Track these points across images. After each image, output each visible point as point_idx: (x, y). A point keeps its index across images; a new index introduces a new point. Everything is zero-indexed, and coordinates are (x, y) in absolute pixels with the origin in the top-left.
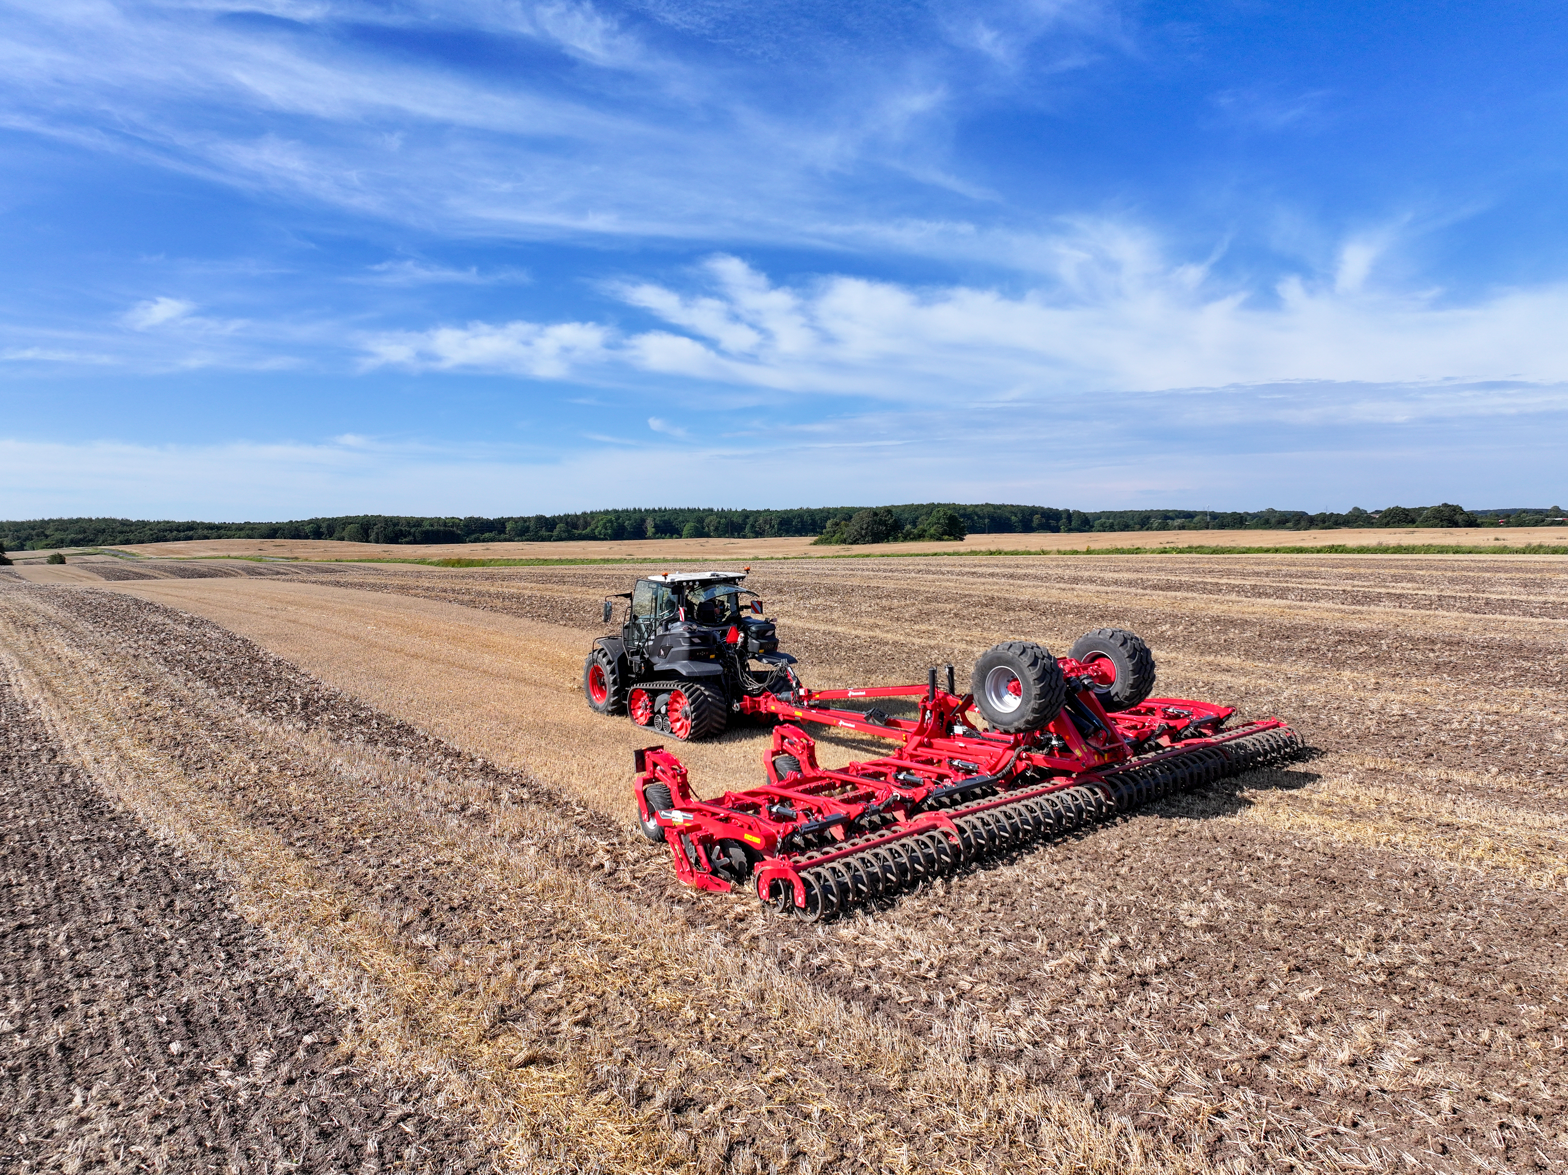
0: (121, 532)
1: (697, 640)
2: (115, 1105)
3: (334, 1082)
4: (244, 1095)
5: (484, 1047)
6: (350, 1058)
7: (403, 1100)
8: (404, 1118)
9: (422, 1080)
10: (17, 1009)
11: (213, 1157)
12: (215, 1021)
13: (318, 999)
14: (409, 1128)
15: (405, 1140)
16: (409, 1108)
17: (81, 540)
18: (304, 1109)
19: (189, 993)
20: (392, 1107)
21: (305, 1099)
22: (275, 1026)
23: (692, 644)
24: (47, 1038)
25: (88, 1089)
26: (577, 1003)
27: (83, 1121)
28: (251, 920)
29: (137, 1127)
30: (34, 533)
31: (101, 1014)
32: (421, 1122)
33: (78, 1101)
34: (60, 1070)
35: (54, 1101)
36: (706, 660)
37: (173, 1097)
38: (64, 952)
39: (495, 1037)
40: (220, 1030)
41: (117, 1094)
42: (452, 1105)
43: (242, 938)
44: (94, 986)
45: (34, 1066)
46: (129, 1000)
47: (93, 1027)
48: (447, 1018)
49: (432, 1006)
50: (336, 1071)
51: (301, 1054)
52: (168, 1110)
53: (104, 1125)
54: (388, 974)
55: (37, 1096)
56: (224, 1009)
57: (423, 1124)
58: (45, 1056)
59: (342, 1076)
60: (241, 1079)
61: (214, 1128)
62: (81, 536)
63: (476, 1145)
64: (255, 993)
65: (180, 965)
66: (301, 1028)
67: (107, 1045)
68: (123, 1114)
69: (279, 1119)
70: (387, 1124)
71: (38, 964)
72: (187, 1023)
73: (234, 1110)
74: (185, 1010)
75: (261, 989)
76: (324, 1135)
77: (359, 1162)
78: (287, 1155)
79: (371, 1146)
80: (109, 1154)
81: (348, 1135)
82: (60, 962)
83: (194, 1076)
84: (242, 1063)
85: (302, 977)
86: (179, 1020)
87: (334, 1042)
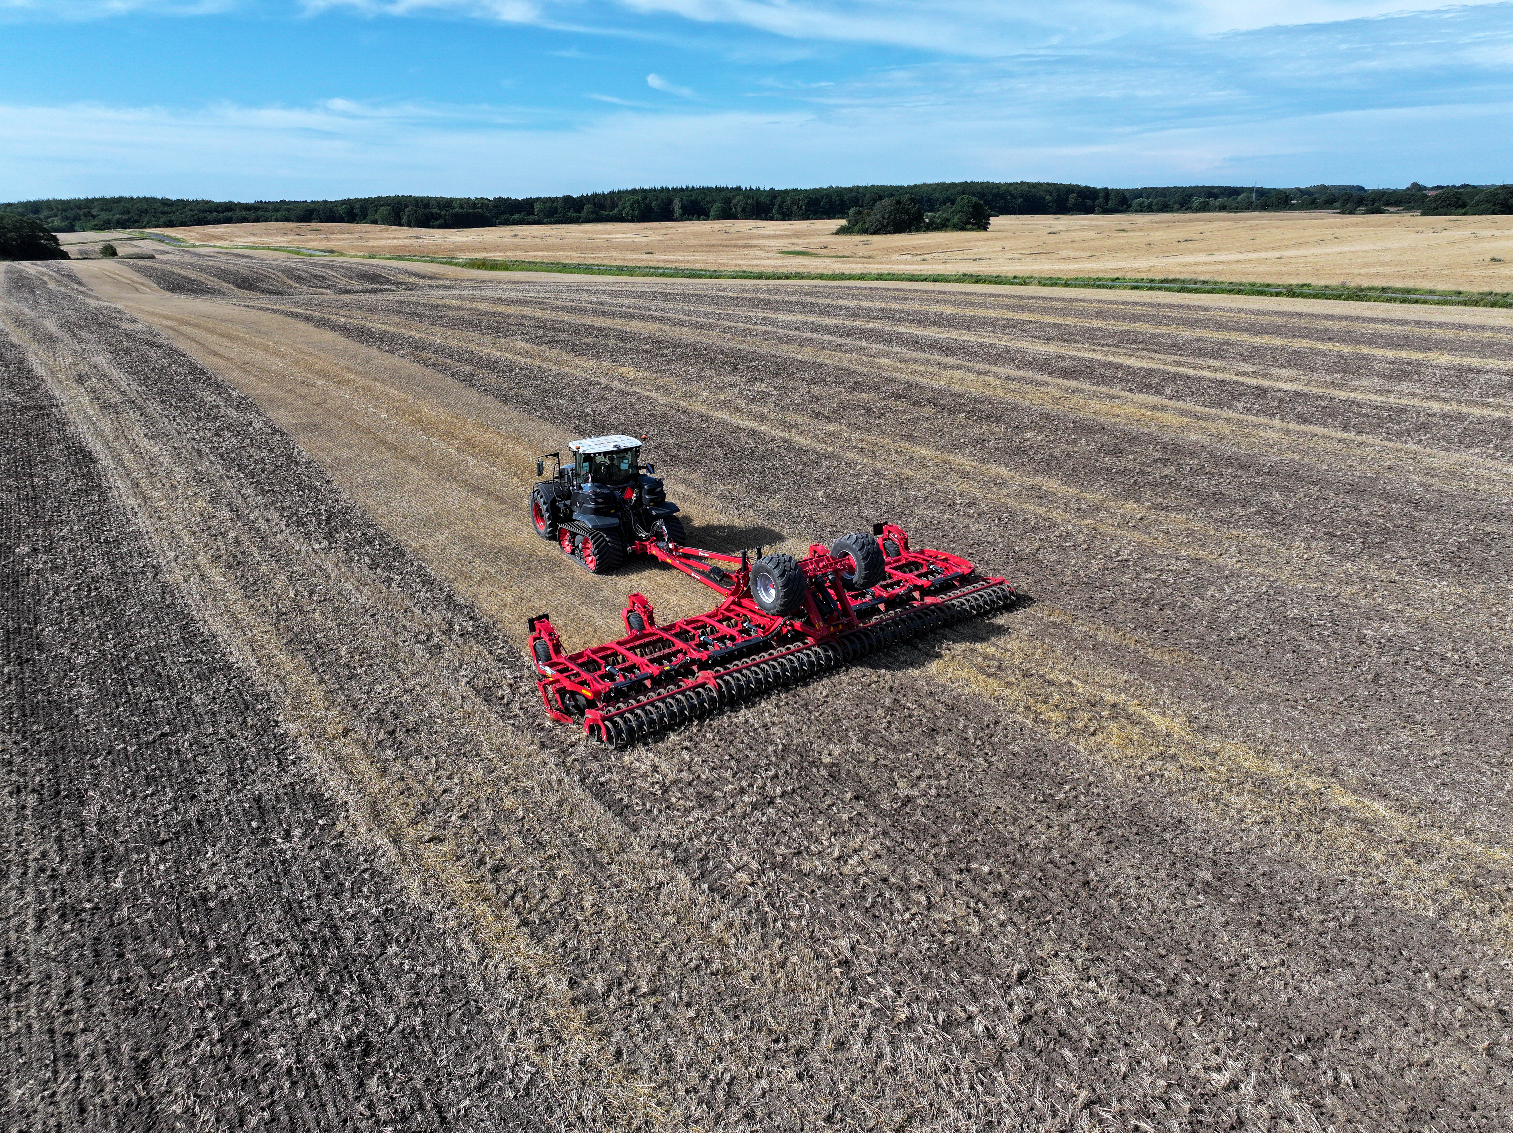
0: (164, 213)
1: (600, 500)
2: (228, 856)
3: (333, 848)
4: (289, 853)
5: (410, 829)
6: (342, 834)
7: (366, 861)
8: (364, 871)
9: (377, 848)
10: (171, 795)
11: (276, 887)
12: (274, 807)
13: (327, 795)
14: (366, 876)
15: (364, 882)
16: (367, 865)
17: (127, 221)
18: (318, 864)
19: (260, 788)
20: (360, 865)
21: (318, 858)
22: (305, 812)
23: (596, 503)
24: (190, 814)
25: (214, 846)
26: (464, 803)
27: (214, 864)
28: (292, 734)
29: (240, 869)
30: (81, 212)
31: (215, 800)
32: (373, 873)
33: (210, 854)
34: (199, 835)
35: (199, 852)
36: (607, 514)
37: (255, 853)
38: (190, 756)
39: (417, 823)
40: (276, 813)
41: (228, 850)
42: (389, 863)
43: (287, 748)
44: (209, 780)
45: (186, 832)
46: (228, 791)
47: (212, 808)
48: (394, 809)
49: (388, 801)
50: (334, 843)
51: (317, 831)
52: (254, 861)
53: (225, 868)
54: (366, 779)
55: (190, 849)
56: (278, 801)
57: (374, 873)
58: (190, 825)
59: (337, 845)
60: (288, 845)
61: (275, 872)
62: (125, 217)
63: (397, 886)
64: (294, 789)
65: (253, 768)
66: (318, 814)
67: (220, 820)
68: (232, 861)
69: (306, 868)
70: (357, 873)
71: (177, 764)
72: (260, 808)
73: (285, 861)
74: (258, 799)
75: (297, 788)
76: (327, 877)
77: (342, 892)
78: (309, 887)
79: (348, 885)
80: (228, 882)
81: (338, 879)
82: (188, 762)
83: (265, 842)
84: (288, 835)
85: (319, 780)
86: (255, 806)
87: (334, 824)
